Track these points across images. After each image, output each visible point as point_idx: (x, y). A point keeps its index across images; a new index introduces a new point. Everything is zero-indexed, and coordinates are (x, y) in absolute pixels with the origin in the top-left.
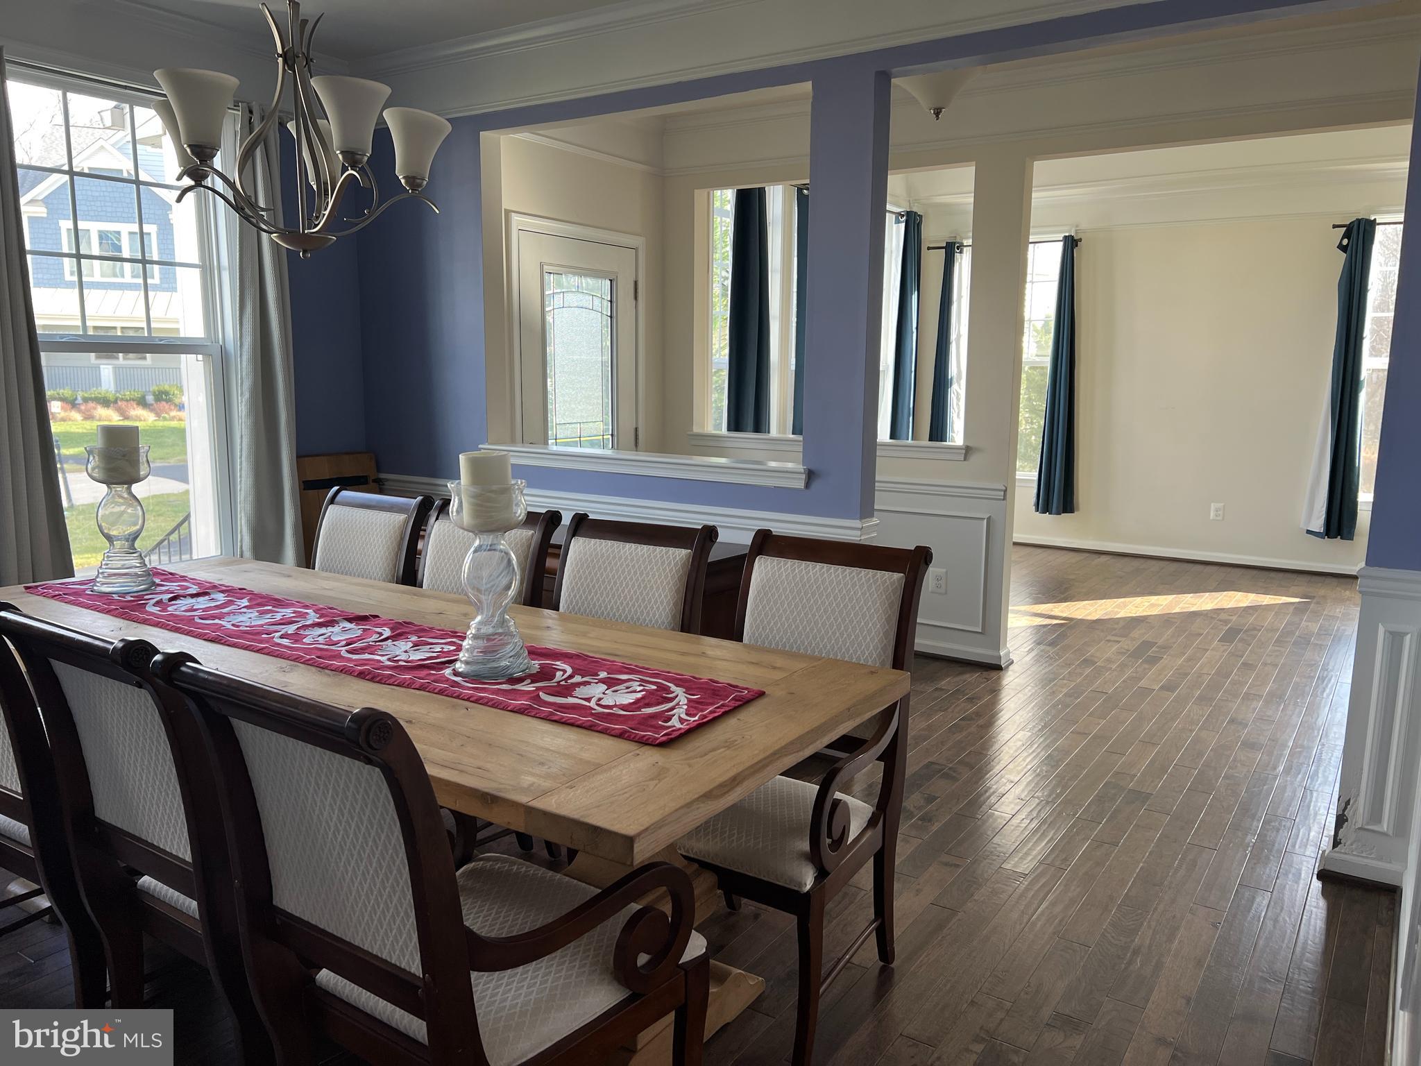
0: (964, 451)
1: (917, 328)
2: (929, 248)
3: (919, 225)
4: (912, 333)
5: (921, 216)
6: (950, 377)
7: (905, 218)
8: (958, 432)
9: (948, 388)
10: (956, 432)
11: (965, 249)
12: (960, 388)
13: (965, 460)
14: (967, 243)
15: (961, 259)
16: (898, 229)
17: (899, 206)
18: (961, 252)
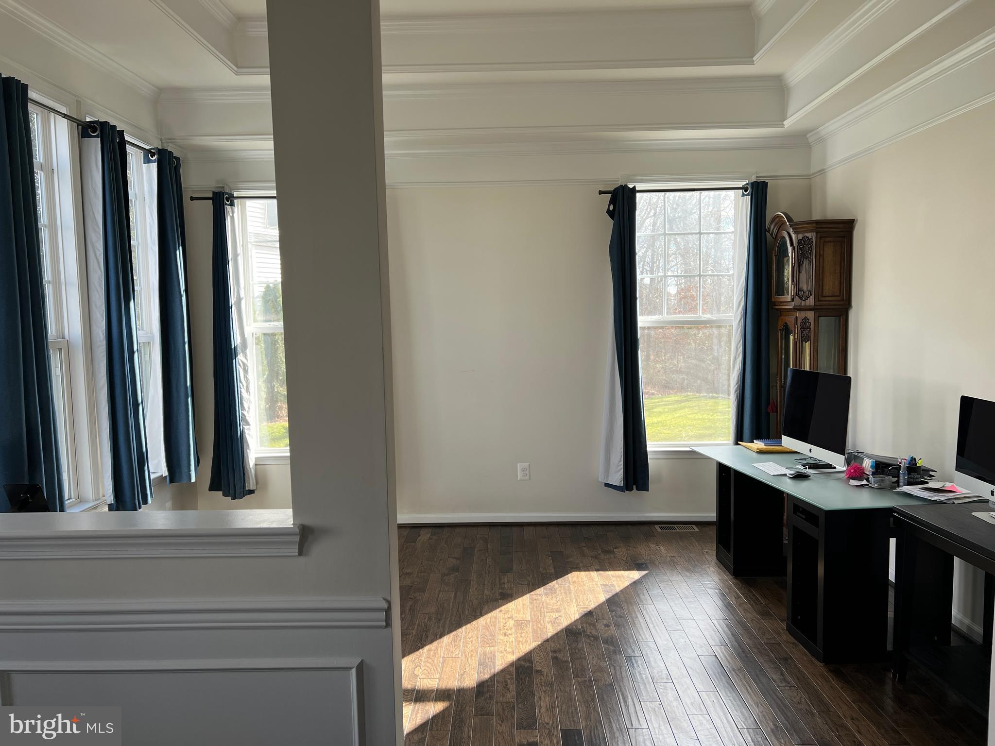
0: (297, 539)
1: (186, 290)
2: (192, 199)
3: (177, 169)
4: (181, 296)
5: (178, 159)
6: (233, 347)
7: (155, 157)
8: (249, 408)
9: (232, 360)
10: (247, 410)
11: (236, 201)
12: (247, 359)
13: (300, 553)
14: (237, 194)
15: (233, 213)
16: (149, 171)
17: (147, 143)
18: (232, 205)
